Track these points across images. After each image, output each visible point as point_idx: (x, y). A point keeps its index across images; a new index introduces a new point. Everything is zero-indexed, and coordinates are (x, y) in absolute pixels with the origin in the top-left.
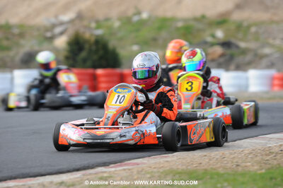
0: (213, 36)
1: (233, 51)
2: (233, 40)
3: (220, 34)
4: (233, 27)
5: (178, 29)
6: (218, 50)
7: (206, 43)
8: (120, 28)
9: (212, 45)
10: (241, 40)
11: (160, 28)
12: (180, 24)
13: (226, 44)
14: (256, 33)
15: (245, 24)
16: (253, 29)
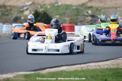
0: (88, 13)
1: (96, 19)
2: (95, 15)
3: (90, 12)
4: (95, 9)
5: (73, 9)
6: (90, 18)
7: (85, 15)
8: (50, 8)
9: (87, 16)
10: (98, 15)
11: (66, 9)
12: (74, 8)
13: (93, 16)
14: (104, 12)
15: (100, 8)
16: (103, 11)
